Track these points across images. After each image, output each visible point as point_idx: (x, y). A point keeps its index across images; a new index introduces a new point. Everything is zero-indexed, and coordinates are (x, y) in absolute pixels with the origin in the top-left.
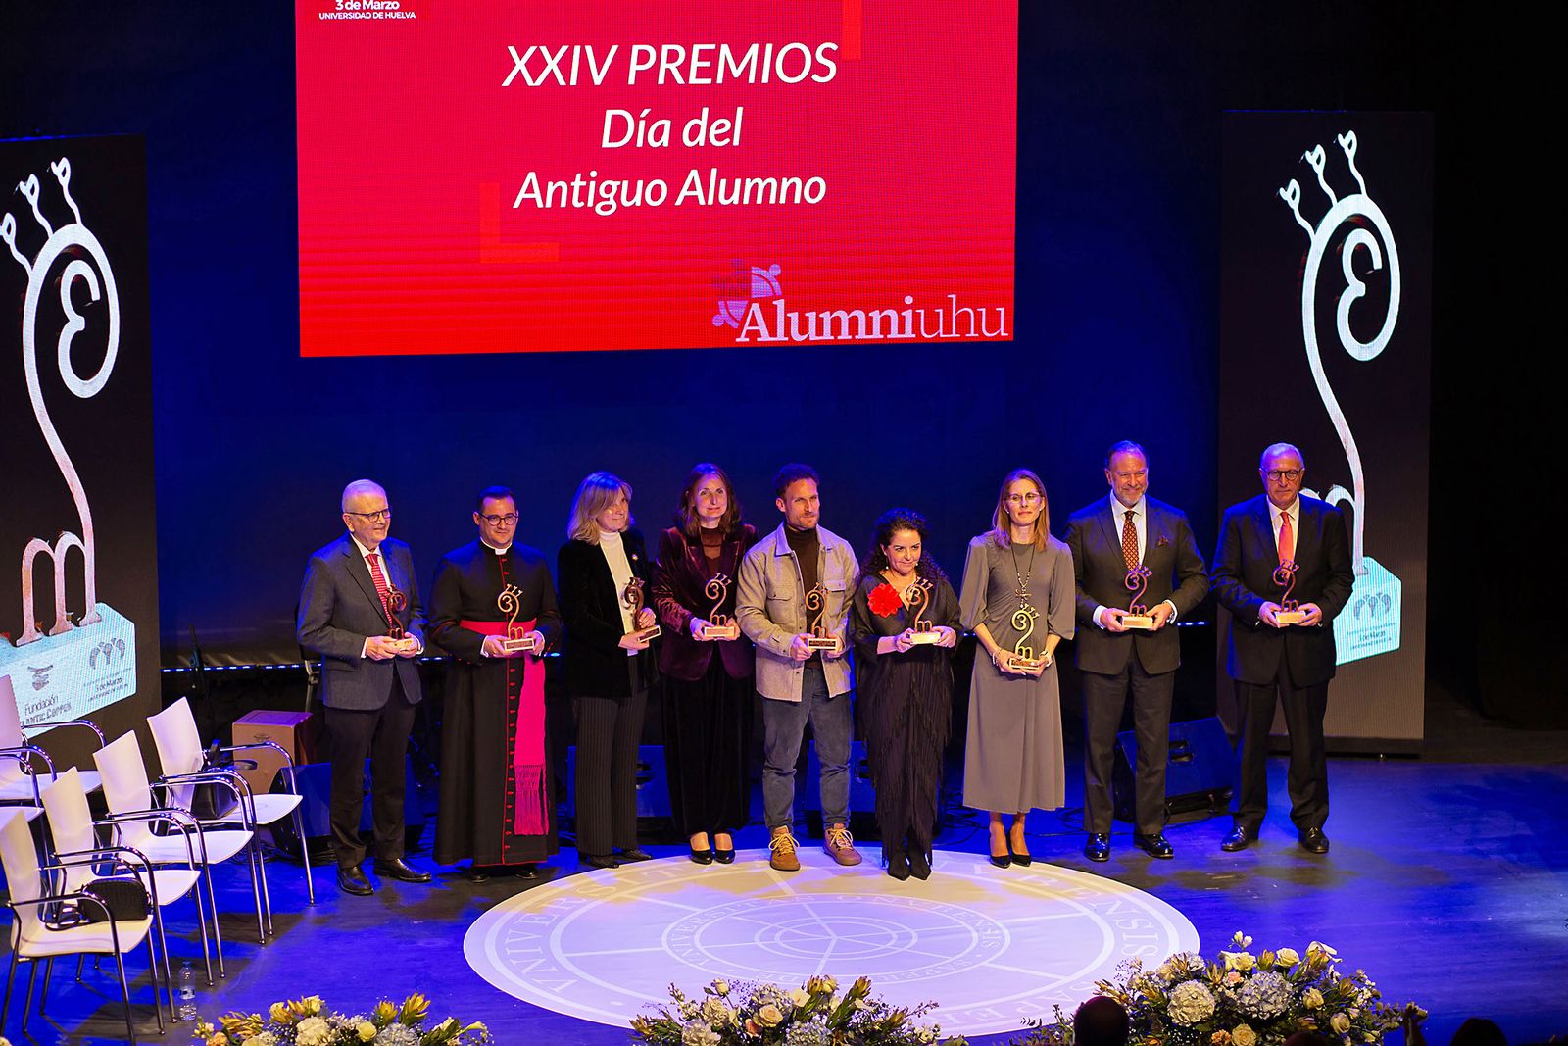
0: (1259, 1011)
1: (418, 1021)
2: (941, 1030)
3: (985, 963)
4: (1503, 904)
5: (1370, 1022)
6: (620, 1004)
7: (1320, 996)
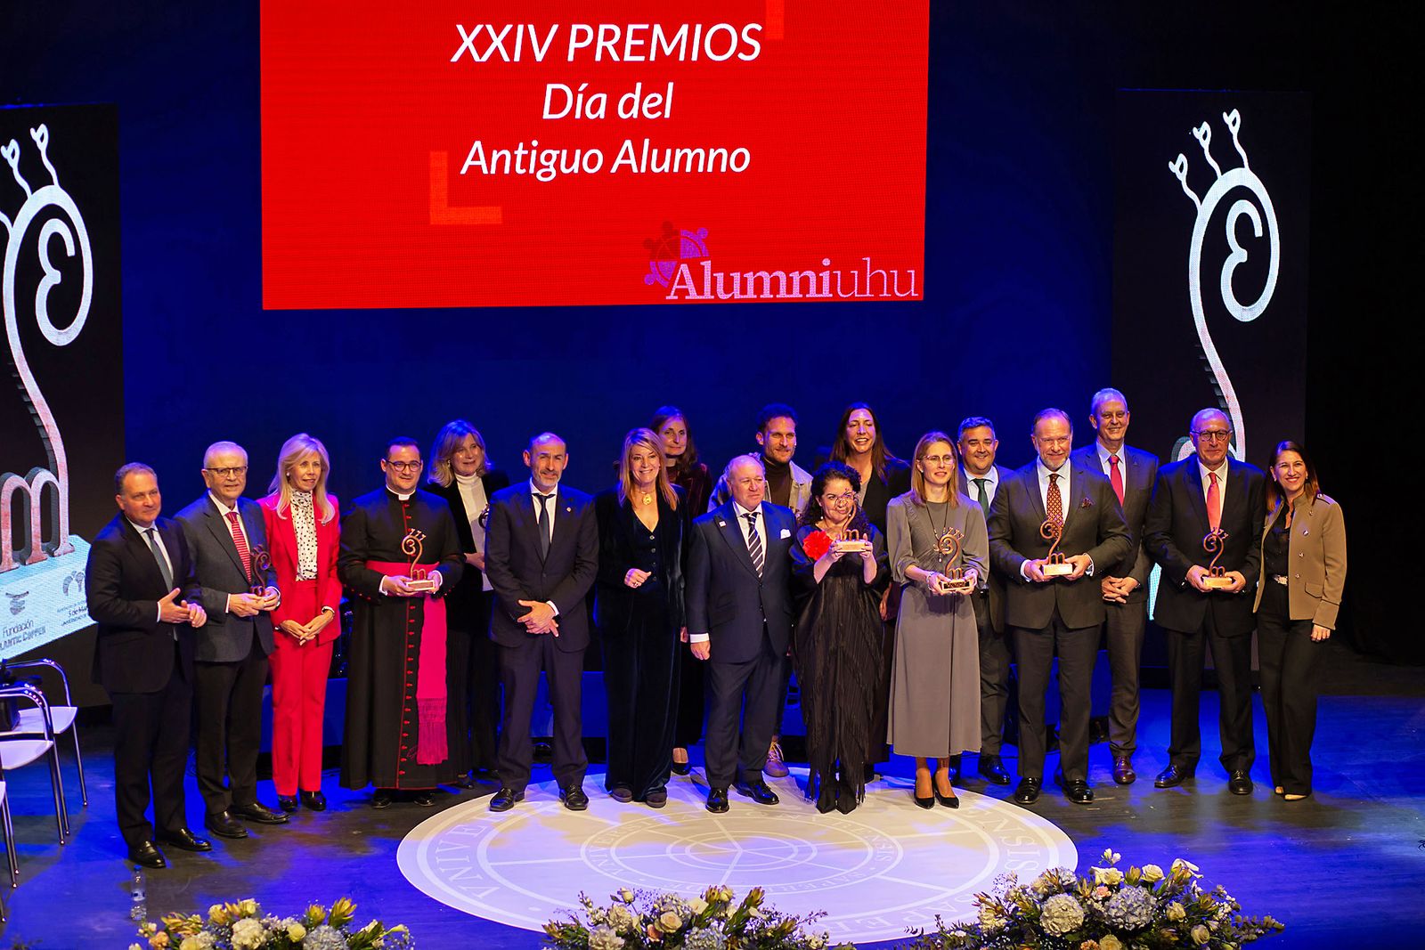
0: (1125, 923)
1: (346, 923)
2: (830, 937)
3: (878, 876)
4: (1362, 826)
5: (1230, 934)
6: (538, 909)
7: (1182, 910)
